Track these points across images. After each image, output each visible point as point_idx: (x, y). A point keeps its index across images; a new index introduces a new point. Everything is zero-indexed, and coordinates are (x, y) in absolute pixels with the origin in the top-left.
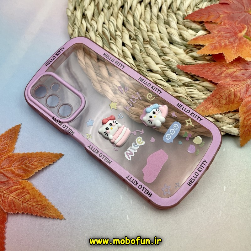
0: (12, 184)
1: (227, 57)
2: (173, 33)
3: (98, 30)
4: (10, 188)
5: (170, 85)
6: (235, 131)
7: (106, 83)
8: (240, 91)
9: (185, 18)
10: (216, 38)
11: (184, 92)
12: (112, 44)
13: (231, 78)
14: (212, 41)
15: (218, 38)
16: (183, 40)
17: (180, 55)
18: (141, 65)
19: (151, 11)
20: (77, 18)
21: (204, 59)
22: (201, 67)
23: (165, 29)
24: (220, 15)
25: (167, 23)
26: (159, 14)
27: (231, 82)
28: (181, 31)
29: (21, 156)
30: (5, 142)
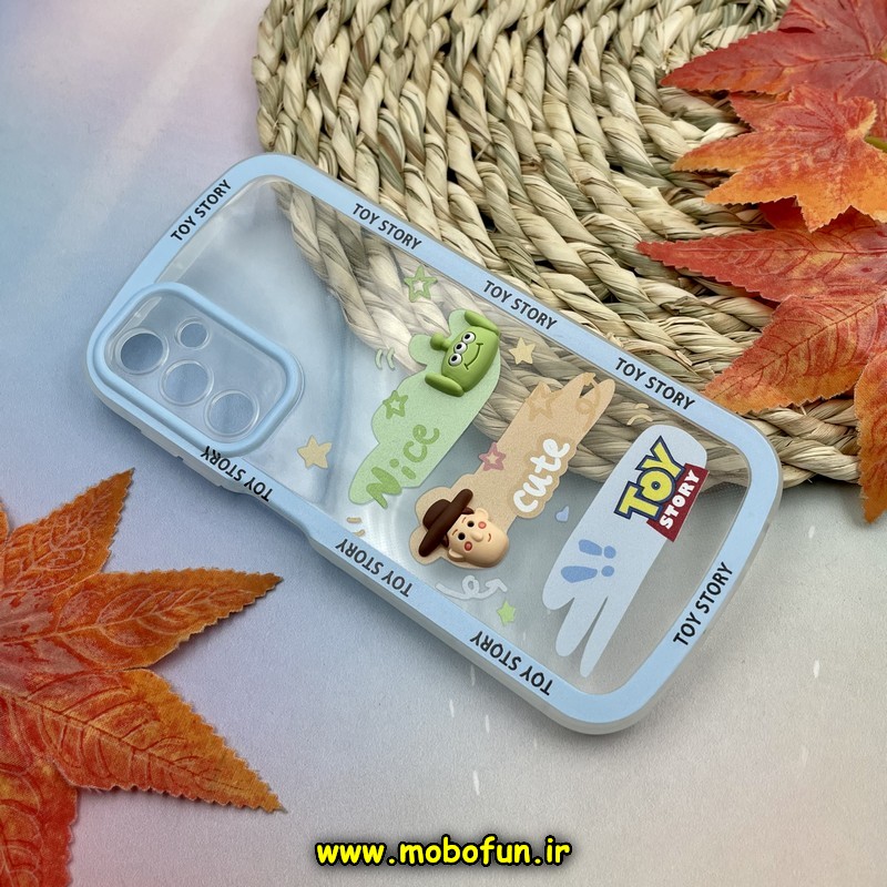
0: (99, 686)
1: (810, 210)
2: (624, 135)
3: (362, 127)
4: (90, 697)
5: (614, 311)
6: (845, 466)
7: (391, 310)
8: (855, 328)
9: (662, 80)
10: (770, 147)
11: (665, 335)
12: (410, 176)
13: (826, 283)
14: (757, 158)
15: (777, 146)
16: (660, 157)
17: (649, 208)
18: (512, 245)
19: (546, 61)
20: (289, 89)
21: (730, 220)
22: (723, 246)
23: (593, 122)
24: (784, 67)
25: (601, 100)
26: (574, 68)
27: (825, 298)
28: (648, 126)
29: (130, 583)
30: (73, 533)
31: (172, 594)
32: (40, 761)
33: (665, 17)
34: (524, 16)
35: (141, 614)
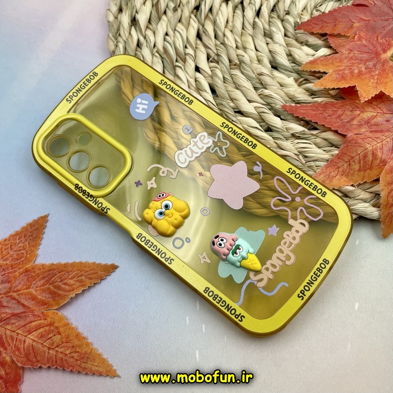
0: (32, 319)
1: (362, 92)
2: (278, 52)
3: (156, 45)
4: (28, 324)
5: (270, 136)
6: (374, 213)
7: (166, 132)
8: (382, 149)
9: (297, 27)
10: (345, 61)
11: (293, 148)
12: (178, 69)
13: (369, 127)
14: (338, 66)
15: (349, 61)
16: (294, 63)
17: (288, 88)
18: (224, 103)
19: (244, 16)
20: (123, 26)
21: (326, 94)
22: (321, 107)
23: (265, 46)
24: (354, 23)
25: (268, 35)
26: (257, 20)
27: (368, 134)
28: (290, 48)
29: (47, 269)
30: (20, 245)
31: (67, 274)
32: (5, 355)
35: (52, 284)
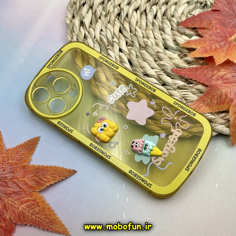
0: (24, 196)
1: (217, 59)
2: (168, 39)
3: (96, 36)
4: (21, 198)
5: (165, 88)
7: (104, 87)
8: (230, 92)
9: (179, 24)
10: (207, 42)
11: (179, 95)
12: (109, 50)
13: (222, 80)
14: (203, 45)
15: (209, 42)
16: (178, 45)
17: (175, 60)
18: (137, 70)
19: (147, 18)
20: (75, 26)
21: (197, 63)
22: (194, 70)
23: (160, 36)
24: (212, 21)
25: (162, 29)
26: (154, 21)
27: (222, 84)
28: (175, 37)
33: (180, 6)
34: (141, 6)
35: (38, 177)
